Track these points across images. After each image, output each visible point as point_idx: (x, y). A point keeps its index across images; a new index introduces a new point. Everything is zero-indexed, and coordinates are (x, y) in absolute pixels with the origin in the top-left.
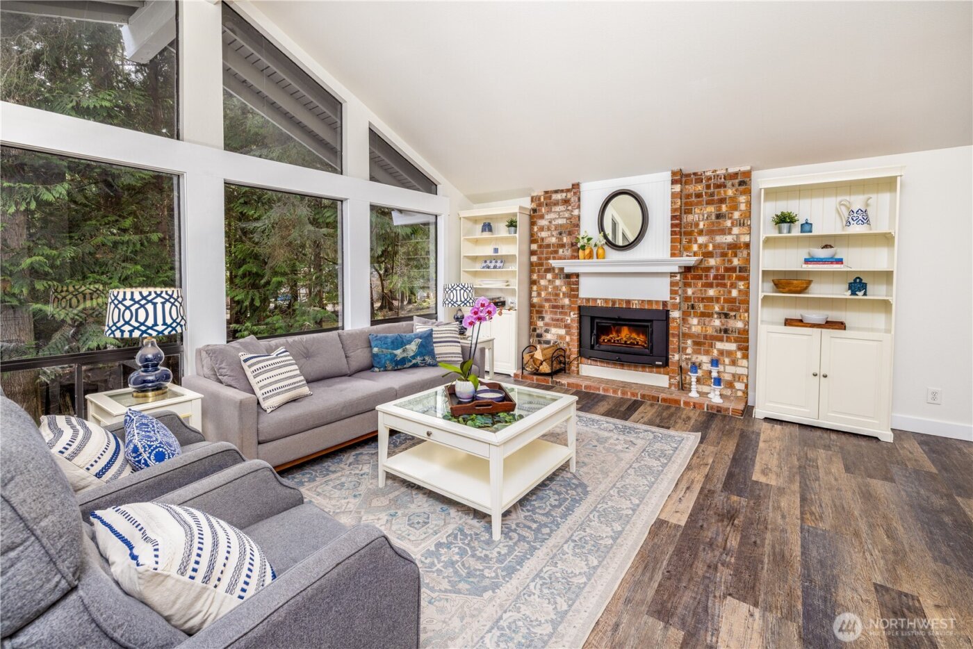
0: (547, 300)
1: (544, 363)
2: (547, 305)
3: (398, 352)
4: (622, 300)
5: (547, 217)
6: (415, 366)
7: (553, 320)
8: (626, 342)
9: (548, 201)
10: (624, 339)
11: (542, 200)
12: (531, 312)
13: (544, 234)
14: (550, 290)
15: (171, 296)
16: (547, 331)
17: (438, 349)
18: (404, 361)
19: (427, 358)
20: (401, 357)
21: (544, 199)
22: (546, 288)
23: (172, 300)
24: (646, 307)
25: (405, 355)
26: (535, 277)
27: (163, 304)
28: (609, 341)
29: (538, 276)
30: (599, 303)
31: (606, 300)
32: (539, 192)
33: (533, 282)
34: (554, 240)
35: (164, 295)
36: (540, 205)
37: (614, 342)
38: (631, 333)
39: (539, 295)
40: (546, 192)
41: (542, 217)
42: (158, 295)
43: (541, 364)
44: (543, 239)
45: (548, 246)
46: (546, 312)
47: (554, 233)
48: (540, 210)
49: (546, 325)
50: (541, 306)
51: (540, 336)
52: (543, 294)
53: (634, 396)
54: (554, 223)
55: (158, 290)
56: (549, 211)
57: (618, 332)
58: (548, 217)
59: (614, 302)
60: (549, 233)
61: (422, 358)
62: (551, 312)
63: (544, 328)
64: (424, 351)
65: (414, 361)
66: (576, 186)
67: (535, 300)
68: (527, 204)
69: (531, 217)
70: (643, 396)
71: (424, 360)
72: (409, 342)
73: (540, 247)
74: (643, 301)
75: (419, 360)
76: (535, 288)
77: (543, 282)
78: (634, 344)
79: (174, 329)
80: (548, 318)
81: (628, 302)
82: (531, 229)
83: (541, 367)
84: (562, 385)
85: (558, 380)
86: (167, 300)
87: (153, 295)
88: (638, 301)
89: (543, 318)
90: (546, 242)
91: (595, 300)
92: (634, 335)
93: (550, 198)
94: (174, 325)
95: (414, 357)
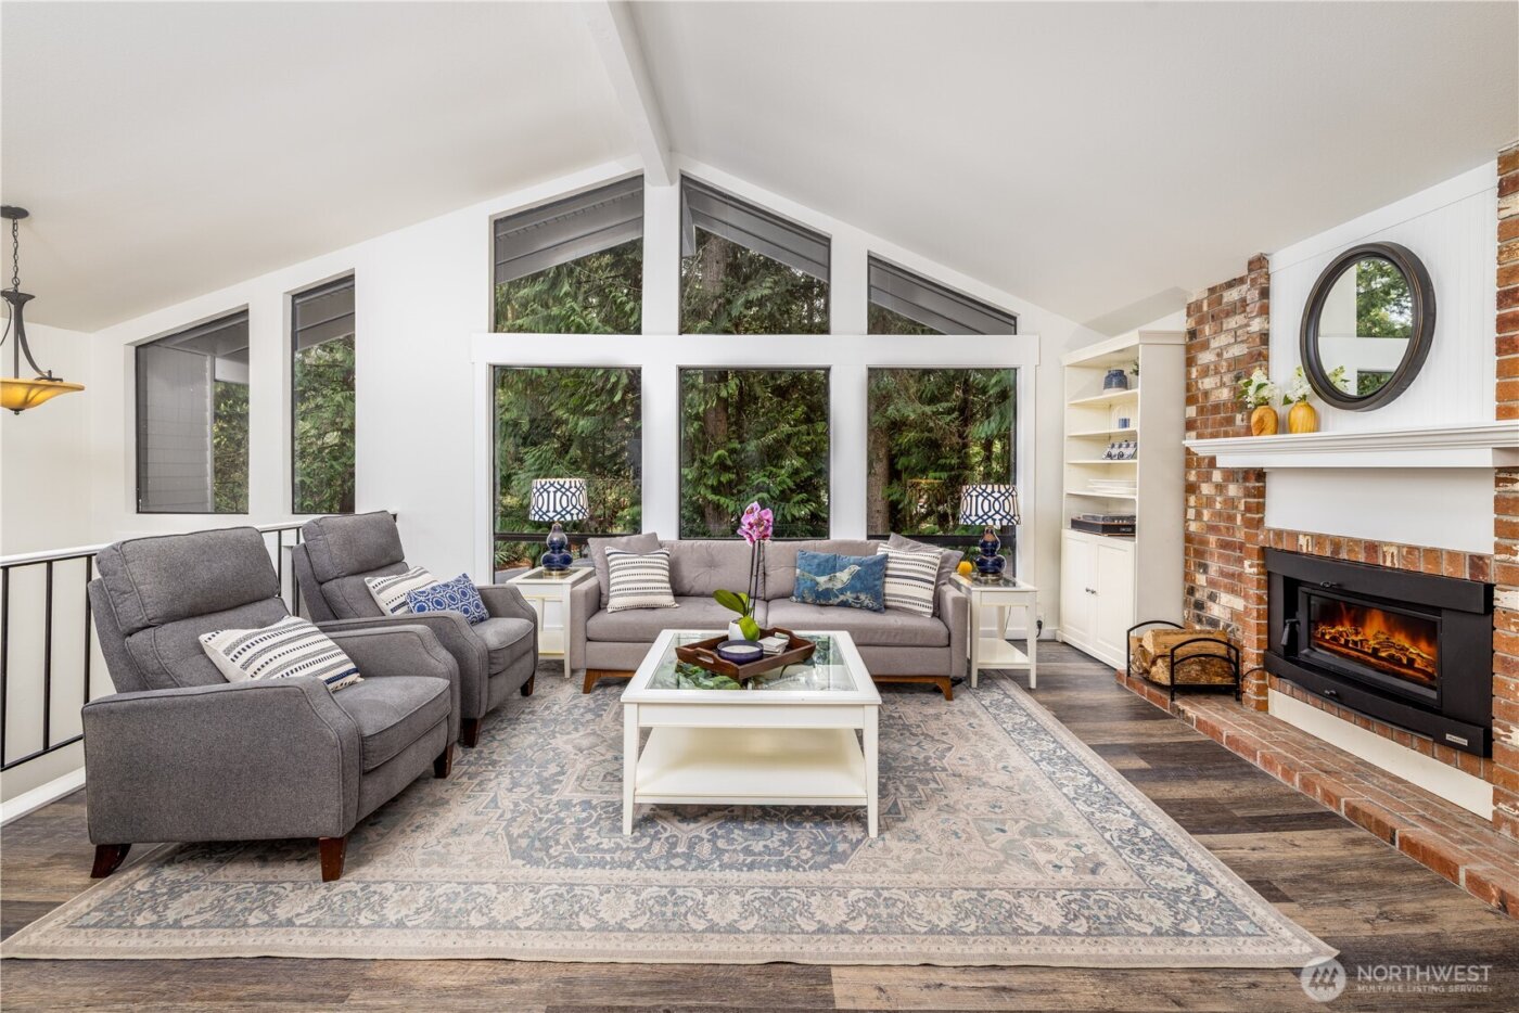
0: (1213, 529)
1: (1160, 662)
2: (1212, 539)
3: (822, 580)
4: (1357, 542)
5: (1214, 344)
6: (844, 605)
7: (1222, 573)
8: (1376, 651)
9: (1217, 309)
10: (1372, 643)
11: (1205, 308)
12: (1186, 551)
13: (1208, 383)
14: (1218, 506)
15: (563, 486)
16: (1212, 598)
17: (892, 588)
18: (827, 593)
19: (862, 597)
20: (824, 587)
21: (1209, 305)
22: (1210, 502)
23: (563, 490)
24: (1422, 568)
25: (830, 585)
26: (1193, 477)
27: (555, 492)
28: (1334, 638)
29: (1198, 474)
30: (1304, 545)
31: (1318, 539)
32: (1198, 293)
33: (1191, 489)
34: (1225, 394)
35: (556, 485)
36: (1201, 321)
37: (1346, 645)
38: (1391, 629)
39: (1199, 515)
40: (1212, 290)
41: (1205, 346)
42: (552, 485)
43: (1154, 663)
44: (1206, 394)
45: (1216, 408)
46: (1212, 554)
47: (1227, 379)
48: (1202, 331)
49: (1211, 583)
50: (1204, 542)
51: (1199, 606)
52: (1206, 515)
53: (1330, 802)
54: (1225, 356)
55: (552, 481)
56: (1219, 331)
57: (1358, 621)
58: (1218, 342)
59: (1336, 544)
60: (1217, 379)
61: (854, 596)
62: (1221, 556)
63: (1208, 591)
64: (858, 585)
65: (842, 598)
66: (1259, 264)
67: (1193, 527)
68: (1179, 322)
69: (1188, 348)
70: (1353, 811)
71: (857, 598)
72: (842, 568)
73: (1201, 411)
74: (1412, 549)
75: (849, 596)
76: (1192, 500)
77: (1206, 489)
78: (1399, 662)
79: (563, 516)
80: (1214, 567)
81: (1372, 547)
82: (1188, 374)
83: (1154, 669)
84: (1189, 720)
85: (1182, 707)
86: (559, 490)
87: (548, 485)
88: (1399, 547)
89: (1205, 568)
90: (1213, 399)
91: (1294, 535)
92: (1401, 639)
93: (1219, 301)
94: (564, 513)
95: (842, 591)
